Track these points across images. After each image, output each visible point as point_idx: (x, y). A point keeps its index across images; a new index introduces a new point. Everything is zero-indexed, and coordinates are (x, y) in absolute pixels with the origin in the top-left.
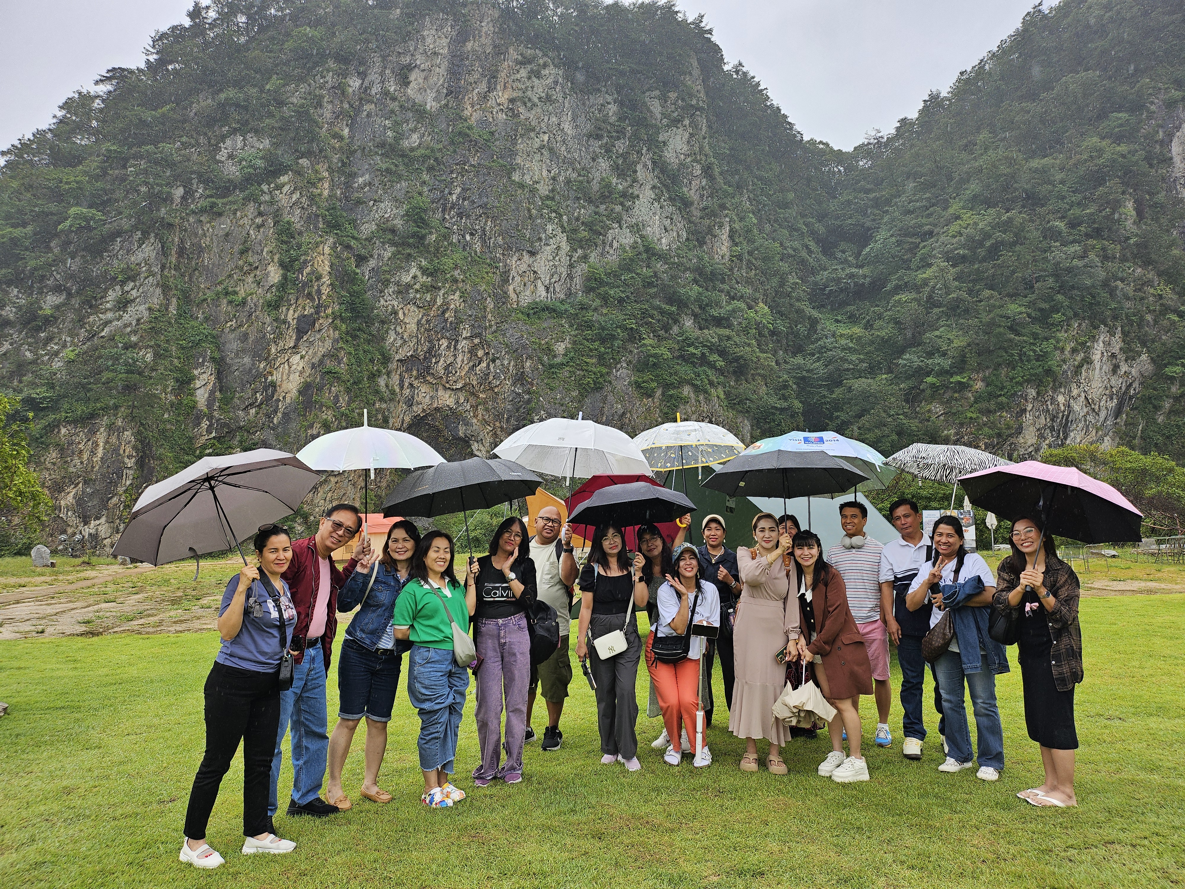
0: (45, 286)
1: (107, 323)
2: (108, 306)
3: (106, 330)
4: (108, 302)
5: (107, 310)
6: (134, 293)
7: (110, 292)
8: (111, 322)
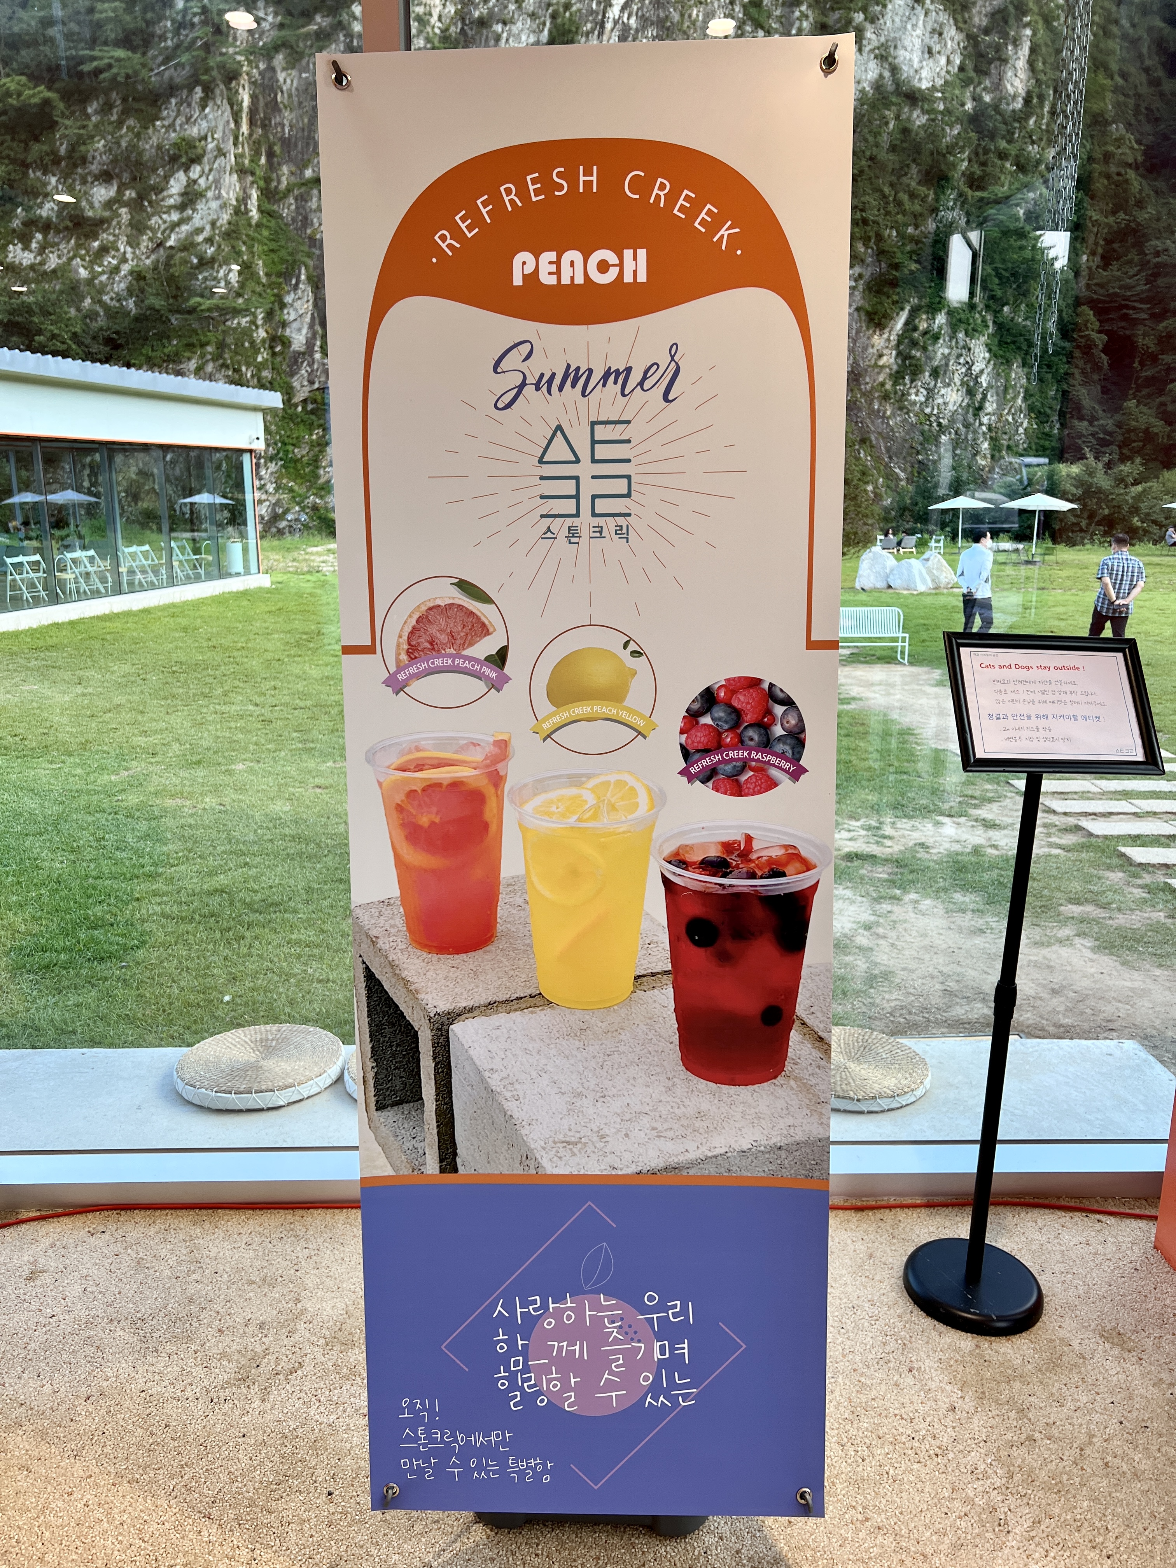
0: (89, 173)
1: (174, 226)
2: (172, 201)
3: (173, 237)
4: (171, 196)
5: (171, 207)
6: (202, 182)
7: (172, 182)
8: (178, 224)
